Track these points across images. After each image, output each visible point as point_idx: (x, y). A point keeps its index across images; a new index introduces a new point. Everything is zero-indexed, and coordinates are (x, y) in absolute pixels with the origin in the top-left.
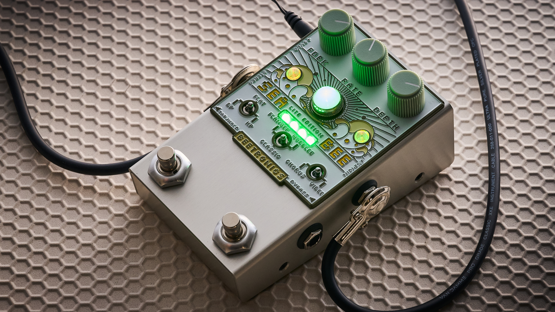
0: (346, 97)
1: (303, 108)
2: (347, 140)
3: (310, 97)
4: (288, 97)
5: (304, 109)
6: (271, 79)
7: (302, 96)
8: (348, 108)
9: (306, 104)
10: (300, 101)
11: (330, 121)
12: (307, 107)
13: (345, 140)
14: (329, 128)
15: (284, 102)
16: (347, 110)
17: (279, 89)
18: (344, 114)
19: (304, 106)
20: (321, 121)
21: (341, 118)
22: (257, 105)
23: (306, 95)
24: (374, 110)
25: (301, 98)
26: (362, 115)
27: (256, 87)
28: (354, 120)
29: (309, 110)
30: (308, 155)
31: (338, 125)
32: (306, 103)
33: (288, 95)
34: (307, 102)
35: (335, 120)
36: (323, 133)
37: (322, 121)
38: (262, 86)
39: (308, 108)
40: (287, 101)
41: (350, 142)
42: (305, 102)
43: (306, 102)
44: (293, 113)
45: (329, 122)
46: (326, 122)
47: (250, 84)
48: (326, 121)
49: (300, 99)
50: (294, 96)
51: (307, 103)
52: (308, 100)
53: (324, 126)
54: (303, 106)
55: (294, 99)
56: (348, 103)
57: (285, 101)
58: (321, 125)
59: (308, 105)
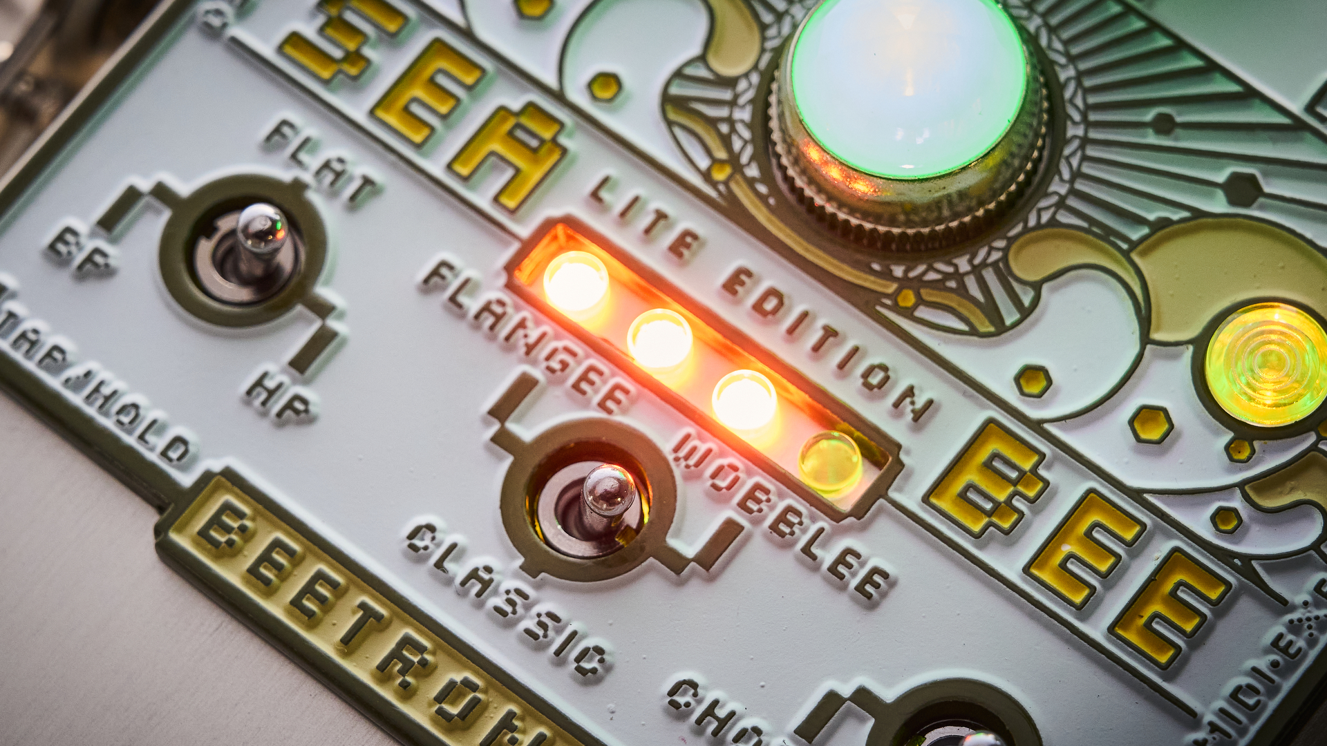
0: (1052, 30)
1: (707, 176)
2: (1147, 414)
3: (746, 75)
4: (559, 96)
5: (714, 184)
7: (679, 74)
8: (1089, 125)
9: (726, 141)
10: (670, 124)
11: (963, 264)
12: (734, 160)
13: (1131, 422)
14: (973, 332)
15: (535, 151)
16: (1085, 141)
17: (467, 34)
18: (1072, 181)
19: (715, 161)
20: (887, 275)
21: (1053, 222)
23: (702, 59)
24: (1310, 108)
25: (675, 90)
26: (1221, 168)
27: (267, 50)
28: (1164, 223)
29: (763, 189)
30: (842, 606)
31: (1037, 287)
32: (725, 128)
33: (551, 80)
34: (730, 121)
35: (1006, 251)
36: (931, 386)
37: (898, 271)
38: (321, 31)
39: (753, 171)
40: (563, 140)
41: (1179, 435)
42: (712, 122)
43: (722, 120)
44: (627, 239)
45: (958, 276)
46: (932, 276)
47: (213, 33)
48: (931, 268)
49: (667, 100)
50: (606, 86)
51: (733, 130)
52: (733, 103)
53: (922, 312)
54: (704, 163)
55: (612, 111)
56: (1080, 76)
57: (542, 142)
58: (896, 308)
59: (746, 142)
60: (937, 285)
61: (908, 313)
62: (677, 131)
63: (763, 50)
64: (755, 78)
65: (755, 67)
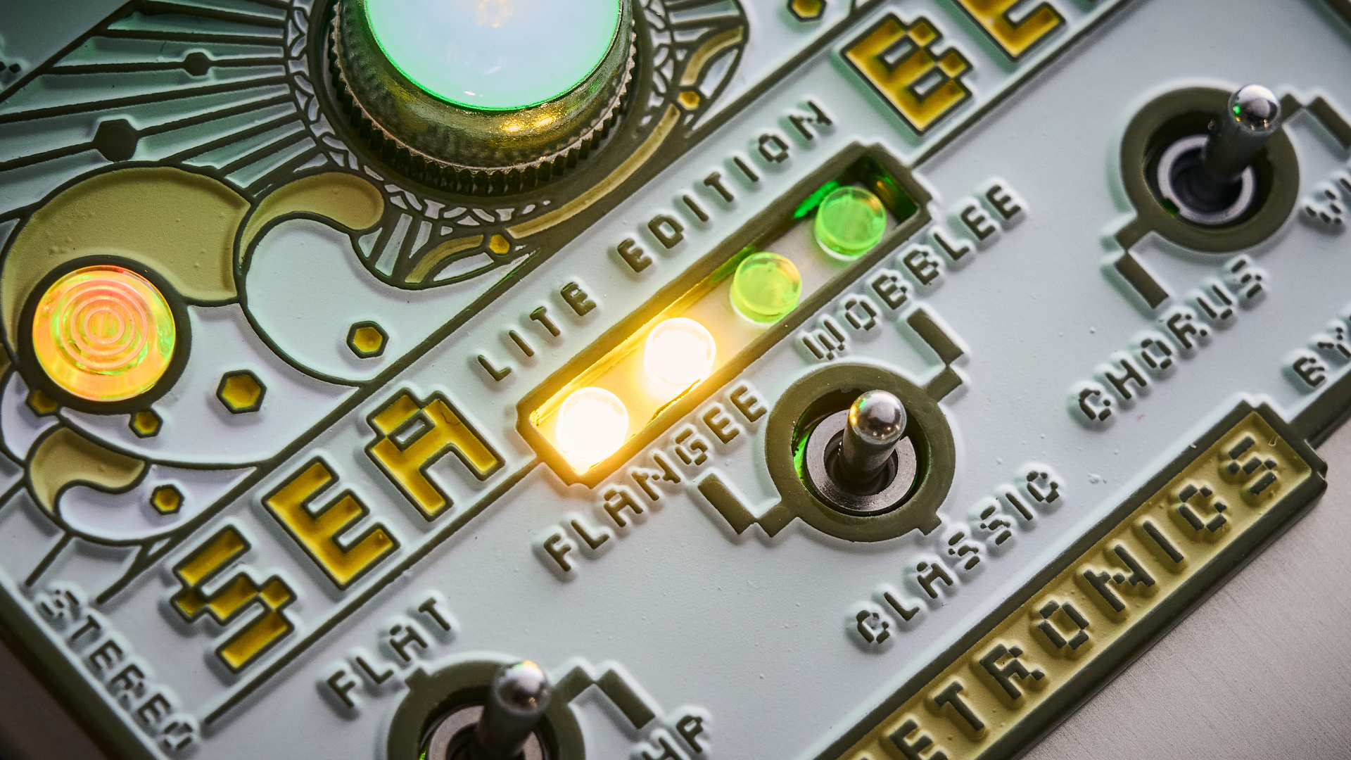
1: (499, 261)
3: (387, 195)
4: (366, 389)
5: (512, 255)
6: (146, 543)
7: (368, 262)
9: (462, 232)
10: (427, 283)
11: (660, 39)
12: (486, 229)
14: (740, 47)
15: (419, 432)
17: (264, 468)
19: (483, 249)
20: (657, 113)
22: (449, 674)
23: (354, 236)
25: (385, 266)
27: (224, 693)
29: (529, 209)
32: (445, 231)
33: (343, 395)
34: (437, 223)
36: (789, 103)
37: (654, 102)
39: (505, 214)
40: (424, 394)
42: (435, 240)
43: (435, 230)
44: (549, 361)
45: (673, 47)
46: (668, 72)
47: (188, 747)
48: (658, 70)
49: (395, 281)
50: (363, 340)
51: (452, 222)
52: (418, 216)
53: (707, 89)
54: (482, 261)
55: (396, 340)
57: (413, 418)
58: (698, 114)
59: (470, 213)
60: (679, 69)
61: (705, 104)
62: (439, 278)
63: (361, 173)
64: (391, 188)
65: (380, 186)
